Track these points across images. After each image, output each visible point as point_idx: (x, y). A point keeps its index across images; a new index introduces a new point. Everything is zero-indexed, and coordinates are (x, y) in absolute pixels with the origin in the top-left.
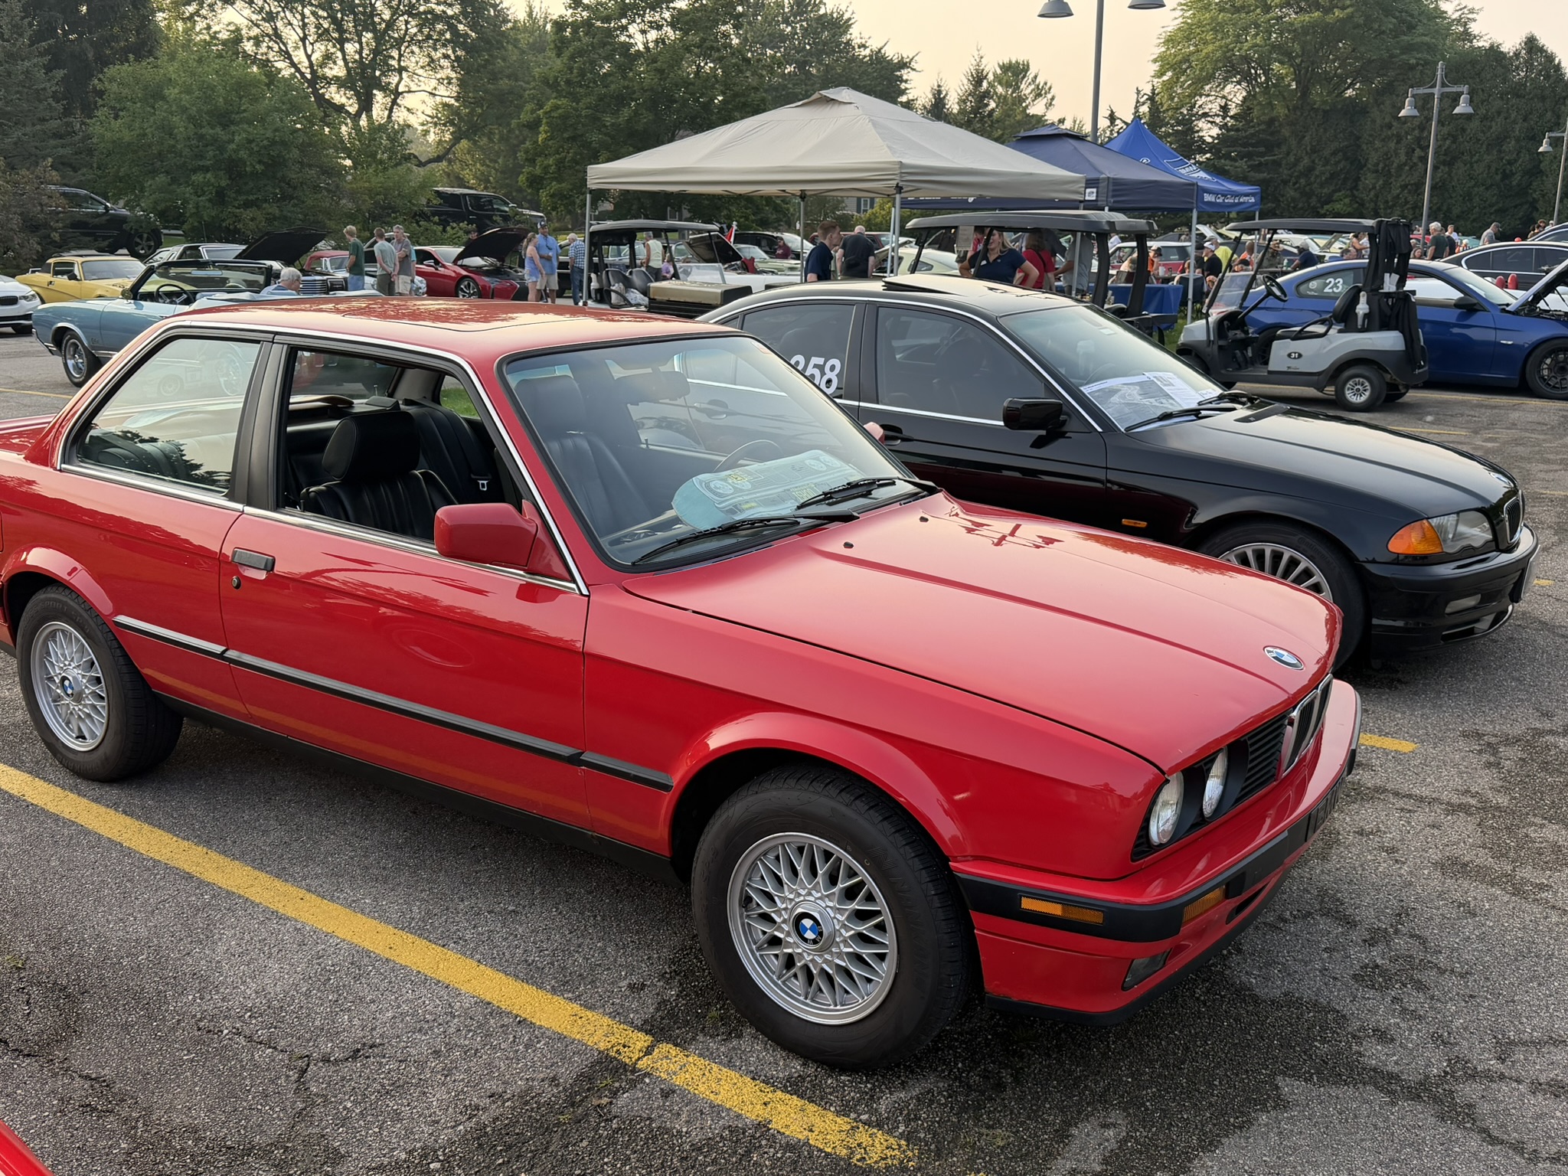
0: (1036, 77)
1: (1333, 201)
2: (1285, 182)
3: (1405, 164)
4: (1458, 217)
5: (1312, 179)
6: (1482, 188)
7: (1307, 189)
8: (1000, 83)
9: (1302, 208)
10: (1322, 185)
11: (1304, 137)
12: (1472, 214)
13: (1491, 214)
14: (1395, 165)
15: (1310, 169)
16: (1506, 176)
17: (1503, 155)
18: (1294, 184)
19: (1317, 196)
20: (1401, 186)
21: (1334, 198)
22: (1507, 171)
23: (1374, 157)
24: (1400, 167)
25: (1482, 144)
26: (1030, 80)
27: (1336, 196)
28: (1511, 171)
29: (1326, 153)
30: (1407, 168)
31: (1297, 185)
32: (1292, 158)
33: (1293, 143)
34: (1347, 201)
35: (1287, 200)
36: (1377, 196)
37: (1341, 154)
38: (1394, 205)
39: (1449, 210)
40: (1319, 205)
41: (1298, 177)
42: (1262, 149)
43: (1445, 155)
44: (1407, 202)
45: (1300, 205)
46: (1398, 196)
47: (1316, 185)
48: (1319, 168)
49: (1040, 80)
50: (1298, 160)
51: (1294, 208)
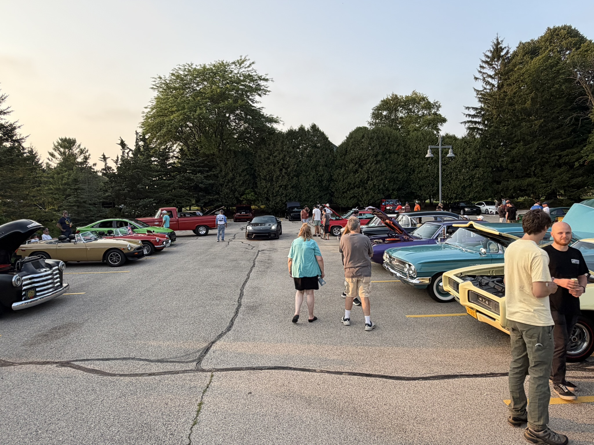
0: (80, 145)
1: (245, 194)
2: (222, 185)
3: (279, 176)
4: (304, 200)
5: (235, 183)
6: (312, 187)
7: (233, 188)
8: (61, 147)
9: (231, 198)
10: (240, 186)
11: (227, 163)
12: (310, 199)
13: (317, 198)
14: (275, 176)
15: (233, 178)
16: (321, 182)
17: (317, 172)
18: (226, 186)
19: (238, 191)
20: (279, 186)
21: (246, 192)
22: (320, 180)
23: (263, 173)
24: (277, 178)
25: (309, 167)
26: (77, 146)
27: (247, 191)
28: (322, 180)
29: (240, 171)
30: (281, 178)
31: (228, 186)
32: (223, 173)
33: (223, 166)
34: (252, 193)
35: (224, 194)
36: (268, 191)
37: (245, 171)
38: (276, 195)
39: (300, 197)
40: (239, 196)
41: (228, 183)
42: (207, 169)
43: (295, 172)
44: (283, 194)
45: (231, 196)
46: (278, 191)
47: (237, 186)
48: (238, 178)
49: (82, 147)
50: (227, 174)
51: (227, 197)
